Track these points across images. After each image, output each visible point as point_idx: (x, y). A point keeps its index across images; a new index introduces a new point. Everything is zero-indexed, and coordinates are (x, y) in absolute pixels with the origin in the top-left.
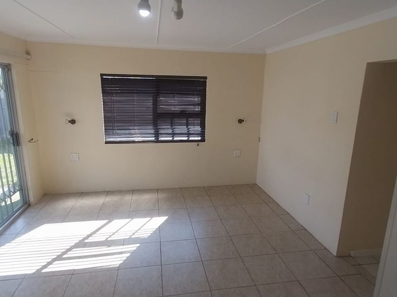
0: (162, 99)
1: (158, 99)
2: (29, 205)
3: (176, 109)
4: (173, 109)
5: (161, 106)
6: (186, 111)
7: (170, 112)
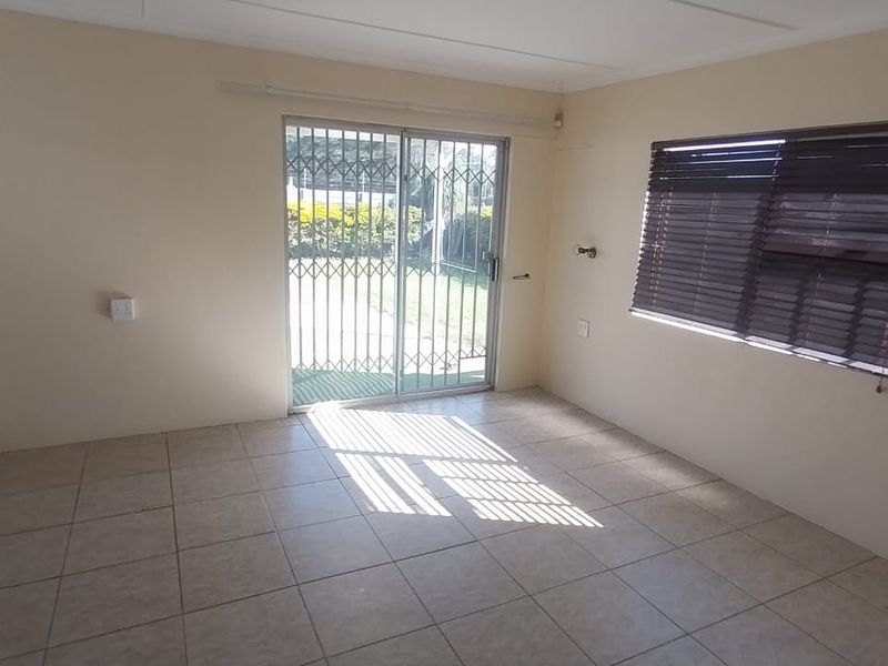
0: (787, 205)
1: (774, 207)
2: (492, 389)
3: (826, 243)
4: (816, 242)
5: (778, 231)
6: (864, 253)
7: (803, 251)
